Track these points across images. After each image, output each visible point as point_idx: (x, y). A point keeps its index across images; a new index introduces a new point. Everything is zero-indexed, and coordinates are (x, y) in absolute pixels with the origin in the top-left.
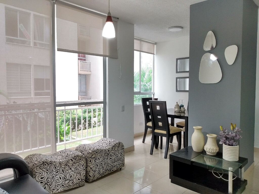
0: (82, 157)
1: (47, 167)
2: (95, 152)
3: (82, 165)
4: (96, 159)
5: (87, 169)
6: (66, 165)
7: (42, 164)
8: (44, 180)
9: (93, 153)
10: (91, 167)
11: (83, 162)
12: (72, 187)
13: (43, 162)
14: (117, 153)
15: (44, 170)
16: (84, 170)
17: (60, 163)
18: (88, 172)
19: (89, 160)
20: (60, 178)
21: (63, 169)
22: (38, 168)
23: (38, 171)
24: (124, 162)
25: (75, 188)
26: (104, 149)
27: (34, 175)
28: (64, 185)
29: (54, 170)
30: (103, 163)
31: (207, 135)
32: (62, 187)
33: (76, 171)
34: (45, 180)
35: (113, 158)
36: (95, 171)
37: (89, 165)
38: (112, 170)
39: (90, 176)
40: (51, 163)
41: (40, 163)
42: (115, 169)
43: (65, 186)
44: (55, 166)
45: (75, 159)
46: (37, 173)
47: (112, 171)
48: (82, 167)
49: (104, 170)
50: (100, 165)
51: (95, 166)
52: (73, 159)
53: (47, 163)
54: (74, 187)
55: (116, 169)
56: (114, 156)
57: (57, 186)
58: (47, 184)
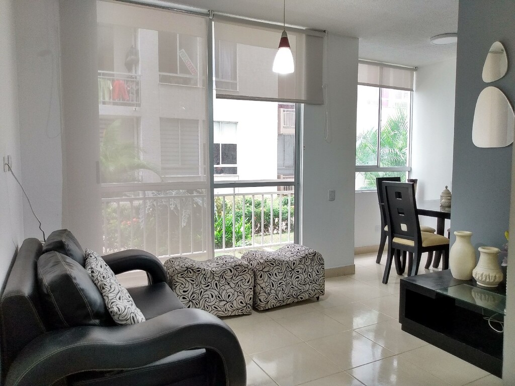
0: (247, 268)
1: (193, 275)
2: (268, 263)
3: (247, 281)
4: (270, 275)
5: (256, 288)
6: (222, 276)
7: (186, 270)
8: (187, 295)
9: (266, 264)
10: (262, 285)
11: (248, 276)
12: (230, 313)
13: (187, 268)
14: (310, 271)
15: (188, 279)
16: (251, 289)
17: (212, 273)
18: (258, 294)
19: (259, 274)
20: (212, 297)
21: (216, 282)
22: (179, 275)
23: (179, 279)
24: (324, 286)
25: (235, 316)
26: (286, 260)
27: (173, 286)
28: (217, 307)
29: (203, 282)
30: (284, 283)
31: (480, 249)
32: (214, 311)
33: (237, 288)
34: (189, 295)
35: (302, 277)
36: (269, 294)
37: (258, 282)
38: (300, 296)
39: (260, 300)
40: (199, 270)
41: (182, 269)
42: (306, 296)
43: (219, 309)
44: (205, 276)
45: (236, 270)
46: (178, 283)
47: (300, 299)
48: (246, 284)
49: (285, 295)
50: (279, 286)
51: (269, 286)
52: (232, 269)
53: (192, 270)
54: (233, 314)
55: (307, 298)
56: (304, 274)
57: (208, 308)
58: (192, 302)
